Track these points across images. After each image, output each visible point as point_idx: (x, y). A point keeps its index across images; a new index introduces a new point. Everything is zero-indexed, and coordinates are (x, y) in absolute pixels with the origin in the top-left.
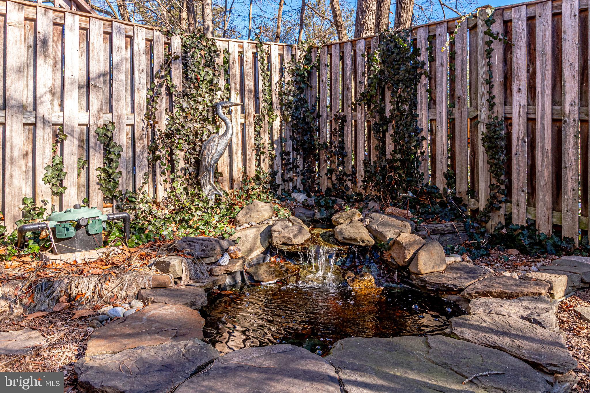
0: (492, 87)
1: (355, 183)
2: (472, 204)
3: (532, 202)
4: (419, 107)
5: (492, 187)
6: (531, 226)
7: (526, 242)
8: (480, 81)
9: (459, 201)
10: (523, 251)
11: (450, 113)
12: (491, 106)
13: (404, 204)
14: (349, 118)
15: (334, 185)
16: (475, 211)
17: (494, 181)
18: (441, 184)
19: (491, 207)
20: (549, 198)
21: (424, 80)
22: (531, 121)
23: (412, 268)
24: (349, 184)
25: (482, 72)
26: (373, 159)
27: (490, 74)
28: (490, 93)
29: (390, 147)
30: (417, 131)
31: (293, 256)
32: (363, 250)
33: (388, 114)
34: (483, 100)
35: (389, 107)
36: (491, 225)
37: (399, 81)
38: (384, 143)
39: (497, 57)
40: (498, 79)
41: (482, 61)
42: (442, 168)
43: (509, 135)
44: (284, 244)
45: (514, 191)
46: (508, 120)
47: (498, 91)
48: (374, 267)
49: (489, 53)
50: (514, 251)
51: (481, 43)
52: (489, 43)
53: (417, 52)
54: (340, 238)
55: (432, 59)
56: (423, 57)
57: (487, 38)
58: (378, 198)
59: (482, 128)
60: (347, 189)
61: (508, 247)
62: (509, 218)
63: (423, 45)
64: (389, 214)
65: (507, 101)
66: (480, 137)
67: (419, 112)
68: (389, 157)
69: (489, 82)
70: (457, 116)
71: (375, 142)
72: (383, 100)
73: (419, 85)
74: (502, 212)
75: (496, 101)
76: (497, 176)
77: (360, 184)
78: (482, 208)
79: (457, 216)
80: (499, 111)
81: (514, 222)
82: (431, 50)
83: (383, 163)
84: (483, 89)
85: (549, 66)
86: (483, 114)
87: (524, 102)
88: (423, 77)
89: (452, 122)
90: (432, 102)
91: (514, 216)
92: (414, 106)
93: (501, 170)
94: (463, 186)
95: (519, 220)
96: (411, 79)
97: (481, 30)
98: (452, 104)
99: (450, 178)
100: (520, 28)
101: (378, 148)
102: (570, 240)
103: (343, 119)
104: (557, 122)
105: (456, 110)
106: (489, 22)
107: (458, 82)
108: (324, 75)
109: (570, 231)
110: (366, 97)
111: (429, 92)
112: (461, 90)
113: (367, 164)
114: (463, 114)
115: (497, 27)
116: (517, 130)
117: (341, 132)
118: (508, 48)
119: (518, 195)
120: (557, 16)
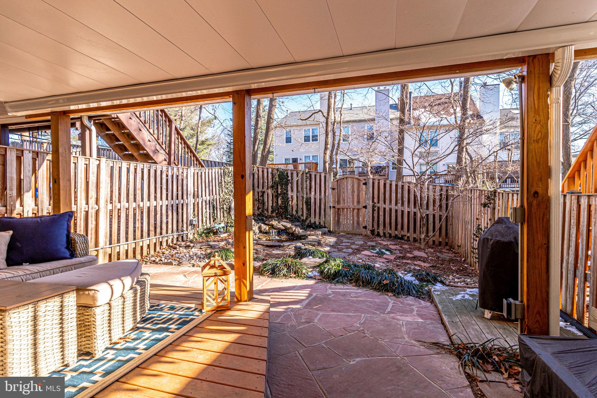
1: (268, 212)
2: (302, 218)
3: (315, 217)
4: (289, 191)
5: (307, 214)
6: (315, 222)
7: (314, 226)
8: (304, 188)
9: (299, 217)
10: (314, 228)
11: (297, 194)
12: (307, 194)
13: (287, 218)
14: (266, 192)
15: (261, 213)
16: (303, 220)
18: (294, 213)
19: (307, 219)
20: (318, 216)
21: (290, 185)
22: (315, 199)
23: (294, 233)
24: (266, 212)
25: (305, 185)
26: (274, 205)
27: (307, 186)
29: (280, 202)
30: (288, 199)
31: (266, 233)
32: (282, 230)
33: (279, 192)
34: (305, 192)
35: (279, 191)
36: (306, 223)
37: (283, 184)
38: (278, 201)
39: (308, 182)
40: (308, 188)
41: (305, 183)
42: (295, 209)
43: (311, 201)
44: (264, 230)
46: (310, 198)
47: (308, 191)
48: (285, 234)
49: (306, 181)
50: (312, 228)
51: (304, 178)
52: (306, 179)
53: (288, 177)
54: (276, 228)
55: (292, 179)
56: (290, 178)
57: (306, 177)
58: (277, 217)
59: (305, 199)
60: (265, 214)
61: (310, 228)
62: (310, 221)
63: (289, 175)
64: (284, 222)
65: (310, 193)
66: (304, 202)
67: (288, 193)
68: (279, 205)
69: (306, 188)
70: (299, 196)
71: (275, 200)
72: (277, 188)
76: (308, 211)
77: (270, 212)
79: (299, 221)
80: (308, 195)
82: (292, 176)
83: (278, 207)
84: (305, 190)
85: (319, 186)
86: (305, 196)
89: (297, 197)
90: (292, 191)
92: (287, 191)
93: (309, 210)
94: (300, 213)
95: (312, 221)
96: (287, 185)
97: (305, 175)
98: (297, 192)
99: (297, 211)
100: (313, 177)
101: (276, 202)
102: (322, 225)
103: (263, 192)
104: (320, 200)
105: (298, 194)
106: (306, 174)
107: (299, 187)
108: (256, 176)
109: (322, 223)
110: (272, 187)
111: (291, 188)
112: (300, 189)
113: (272, 207)
114: (300, 195)
115: (308, 175)
116: (313, 200)
117: (263, 196)
118: (311, 181)
119: (313, 216)
120: (320, 176)
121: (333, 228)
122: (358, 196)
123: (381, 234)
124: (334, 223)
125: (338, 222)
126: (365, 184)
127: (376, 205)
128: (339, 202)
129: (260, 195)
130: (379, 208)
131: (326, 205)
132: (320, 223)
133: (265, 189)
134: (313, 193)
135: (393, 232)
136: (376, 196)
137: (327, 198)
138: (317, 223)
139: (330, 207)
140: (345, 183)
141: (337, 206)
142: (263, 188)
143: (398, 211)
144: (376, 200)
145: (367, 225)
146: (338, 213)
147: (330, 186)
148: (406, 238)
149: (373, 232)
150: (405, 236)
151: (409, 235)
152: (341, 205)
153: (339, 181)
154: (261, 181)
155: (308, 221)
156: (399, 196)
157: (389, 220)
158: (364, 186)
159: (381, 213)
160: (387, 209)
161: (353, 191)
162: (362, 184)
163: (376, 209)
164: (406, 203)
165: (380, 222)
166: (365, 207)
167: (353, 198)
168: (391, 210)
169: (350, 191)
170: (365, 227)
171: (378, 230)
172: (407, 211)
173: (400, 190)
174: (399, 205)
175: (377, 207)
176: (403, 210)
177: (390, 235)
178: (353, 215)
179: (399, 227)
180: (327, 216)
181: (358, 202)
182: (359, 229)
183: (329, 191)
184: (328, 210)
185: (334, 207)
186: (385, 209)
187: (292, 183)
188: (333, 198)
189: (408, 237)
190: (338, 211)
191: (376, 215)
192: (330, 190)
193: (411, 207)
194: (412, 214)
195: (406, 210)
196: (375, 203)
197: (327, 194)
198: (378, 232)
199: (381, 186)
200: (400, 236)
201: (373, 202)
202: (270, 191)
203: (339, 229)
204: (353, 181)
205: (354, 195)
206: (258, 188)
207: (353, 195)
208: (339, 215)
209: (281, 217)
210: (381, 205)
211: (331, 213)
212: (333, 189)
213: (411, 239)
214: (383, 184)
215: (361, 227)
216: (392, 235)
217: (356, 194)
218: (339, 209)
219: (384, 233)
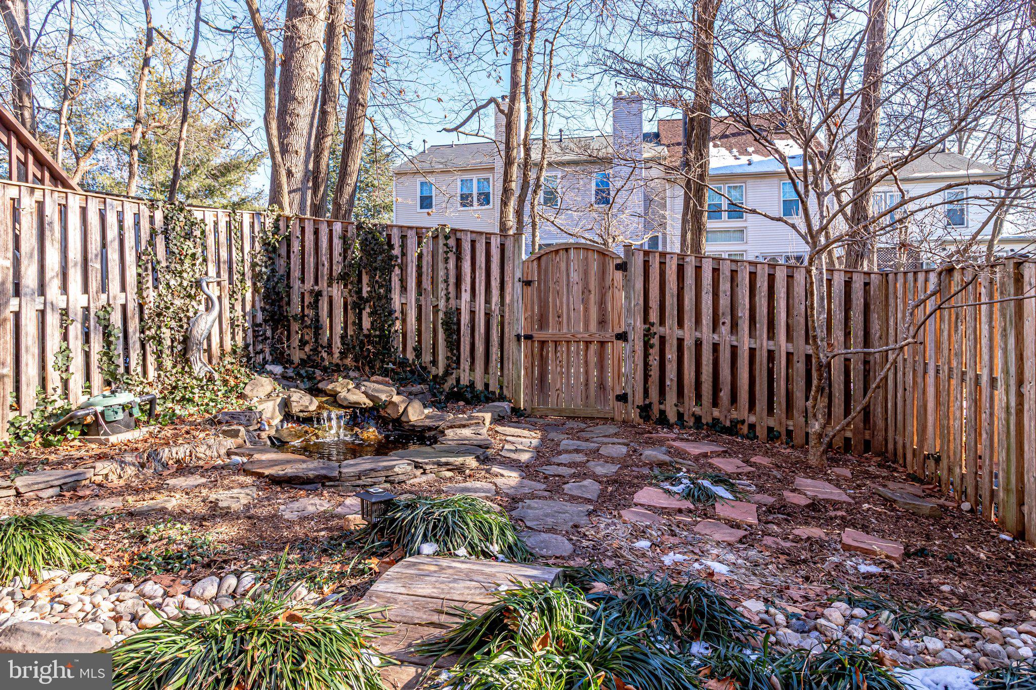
0: (448, 285)
1: (330, 353)
2: (434, 371)
3: (472, 369)
4: (393, 292)
5: (448, 358)
6: (472, 385)
7: (469, 396)
8: (440, 279)
9: (424, 369)
10: (468, 402)
11: (417, 300)
12: (448, 299)
13: (385, 373)
14: (325, 293)
15: (309, 357)
16: (435, 377)
17: (449, 354)
18: (410, 356)
19: (447, 373)
20: (483, 366)
21: (397, 271)
22: (473, 313)
23: (404, 419)
24: (325, 355)
25: (441, 273)
26: (350, 332)
27: (447, 275)
28: (447, 289)
29: (366, 323)
30: (391, 313)
31: (308, 420)
32: (364, 411)
33: (365, 295)
34: (442, 294)
35: (366, 289)
36: (447, 387)
37: (376, 269)
38: (360, 319)
39: (452, 264)
40: (452, 280)
41: (441, 265)
42: (411, 343)
43: (459, 320)
44: (301, 411)
45: (462, 361)
46: (458, 310)
47: (452, 289)
48: (372, 422)
49: (446, 260)
50: (462, 403)
51: (441, 251)
52: (446, 253)
53: (391, 247)
54: (345, 404)
55: (404, 254)
56: (396, 251)
57: (445, 249)
58: (357, 368)
59: (441, 315)
60: (323, 359)
61: (458, 401)
62: (458, 380)
63: (396, 241)
64: (374, 382)
65: (458, 296)
66: (440, 321)
67: (393, 296)
68: (365, 332)
69: (446, 281)
70: (423, 303)
71: (351, 317)
72: (360, 281)
73: (393, 274)
74: (454, 376)
75: (451, 295)
76: (451, 351)
77: (337, 355)
78: (440, 374)
79: (423, 381)
80: (452, 302)
81: (462, 383)
82: (403, 246)
83: (361, 338)
84: (442, 286)
86: (442, 304)
87: (468, 299)
88: (397, 268)
89: (419, 308)
90: (404, 289)
91: (462, 378)
92: (389, 290)
93: (454, 345)
94: (427, 358)
95: (464, 381)
96: (387, 269)
97: (441, 241)
98: (419, 293)
99: (418, 351)
100: (467, 247)
101: (354, 323)
102: (494, 393)
103: (319, 294)
104: (488, 315)
105: (422, 298)
106: (447, 237)
107: (424, 277)
108: (296, 247)
109: (494, 387)
110: (344, 277)
111: (401, 280)
112: (426, 284)
113: (343, 337)
114: (428, 302)
115: (452, 242)
116: (465, 318)
117: (315, 305)
118: (459, 259)
119: (465, 364)
120: (488, 244)
121: (525, 401)
122: (602, 304)
123: (672, 417)
124: (530, 386)
125: (541, 383)
126: (622, 267)
127: (654, 329)
128: (543, 323)
129: (306, 303)
130: (662, 340)
131: (506, 330)
132: (487, 386)
133: (323, 285)
134: (466, 296)
135: (707, 412)
136: (654, 303)
137: (507, 310)
138: (479, 386)
139: (518, 337)
140: (563, 266)
141: (539, 335)
142: (316, 282)
143: (721, 348)
144: (654, 317)
145: (629, 391)
146: (541, 355)
147: (518, 274)
148: (745, 429)
149: (645, 410)
150: (743, 422)
151: (752, 419)
152: (551, 332)
153: (544, 259)
154: (310, 261)
155: (451, 381)
156: (724, 302)
157: (693, 374)
158: (619, 275)
159: (671, 355)
160: (689, 343)
161: (586, 290)
162: (612, 267)
163: (655, 341)
164: (744, 325)
165: (668, 382)
166: (622, 337)
167: (586, 310)
168: (698, 344)
169: (576, 290)
170: (623, 398)
171: (662, 407)
172: (746, 347)
173: (725, 286)
174: (725, 330)
175: (657, 337)
176: (735, 343)
177: (698, 419)
178: (586, 362)
179: (725, 394)
180: (509, 366)
181: (602, 322)
182: (606, 400)
183: (514, 290)
184: (511, 345)
185: (528, 337)
186: (680, 341)
187: (403, 268)
188: (526, 310)
189: (752, 427)
190: (542, 350)
191: (654, 362)
192: (518, 286)
193: (761, 335)
194: (762, 358)
195: (745, 343)
196: (652, 325)
197: (508, 300)
198: (662, 413)
199: (668, 272)
200: (728, 424)
201: (646, 320)
202: (337, 291)
203: (546, 402)
204: (586, 258)
205: (588, 299)
206: (303, 282)
207: (585, 302)
208: (543, 360)
209: (370, 368)
210: (671, 330)
211: (520, 355)
212: (528, 283)
213: (761, 432)
214: (674, 267)
215: (611, 397)
216: (704, 421)
217: (593, 298)
218: (543, 343)
219: (680, 416)
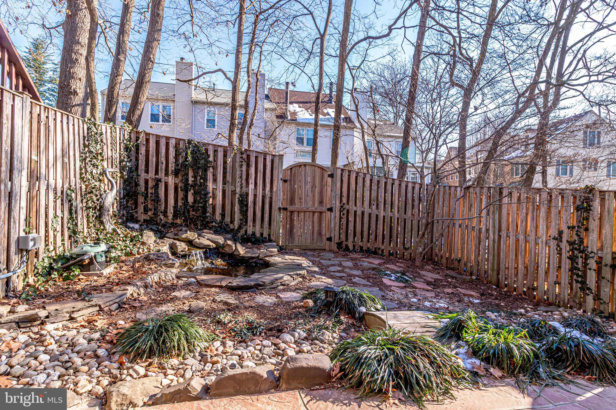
0: (242, 180)
1: (165, 215)
2: (232, 226)
3: (254, 226)
4: (208, 182)
5: (240, 220)
6: (254, 234)
7: (254, 240)
8: (237, 176)
9: (227, 225)
10: (253, 243)
11: (223, 187)
12: (241, 188)
14: (163, 180)
16: (233, 230)
17: (242, 217)
18: (218, 218)
19: (240, 227)
20: (260, 224)
21: (211, 170)
22: (255, 195)
23: (235, 253)
24: (162, 217)
25: (238, 173)
26: (180, 204)
27: (241, 174)
28: (241, 182)
29: (191, 199)
30: (206, 194)
33: (190, 182)
34: (238, 184)
35: (191, 179)
37: (199, 168)
38: (187, 197)
39: (244, 168)
40: (244, 177)
41: (238, 168)
42: (218, 211)
43: (247, 199)
44: (182, 251)
45: (249, 221)
46: (247, 194)
47: (244, 182)
49: (241, 166)
50: (250, 244)
51: (238, 161)
52: (242, 162)
53: (208, 156)
54: (200, 246)
55: (215, 161)
56: (211, 159)
57: (241, 160)
59: (237, 196)
60: (161, 220)
61: (247, 243)
62: (246, 231)
63: (211, 153)
65: (247, 186)
66: (236, 199)
67: (208, 184)
68: (190, 204)
69: (241, 177)
70: (227, 189)
71: (181, 195)
72: (187, 175)
73: (208, 172)
74: (244, 229)
75: (243, 185)
76: (243, 215)
77: (170, 216)
78: (236, 228)
80: (244, 189)
81: (248, 233)
82: (215, 156)
83: (188, 207)
84: (238, 180)
85: (262, 177)
86: (238, 190)
87: (253, 188)
88: (211, 168)
89: (224, 192)
90: (215, 180)
91: (248, 230)
92: (206, 180)
93: (244, 212)
94: (228, 219)
95: (250, 232)
97: (238, 156)
98: (224, 183)
99: (223, 215)
100: (253, 159)
101: (182, 199)
102: (265, 238)
103: (160, 180)
104: (264, 197)
105: (226, 186)
106: (242, 153)
107: (228, 174)
108: (143, 150)
109: (265, 235)
110: (176, 172)
111: (213, 175)
112: (229, 178)
113: (175, 207)
114: (229, 189)
115: (245, 156)
116: (251, 198)
117: (156, 187)
118: (248, 166)
119: (250, 223)
120: (265, 159)
121: (282, 242)
122: (321, 193)
123: (351, 248)
124: (284, 234)
125: (290, 232)
126: (331, 176)
127: (344, 207)
128: (292, 202)
129: (149, 186)
130: (348, 211)
131: (273, 205)
132: (262, 234)
133: (162, 175)
134: (251, 186)
135: (366, 245)
136: (345, 194)
137: (274, 194)
138: (258, 235)
139: (280, 209)
140: (303, 173)
141: (290, 208)
142: (157, 172)
143: (372, 216)
144: (345, 200)
145: (332, 236)
146: (291, 218)
147: (281, 176)
148: (380, 252)
149: (339, 245)
150: (380, 248)
151: (383, 247)
152: (297, 206)
153: (293, 169)
154: (153, 160)
155: (242, 232)
156: (374, 194)
157: (360, 227)
158: (330, 179)
159: (351, 219)
160: (359, 213)
161: (313, 186)
162: (326, 175)
163: (345, 212)
164: (382, 206)
165: (349, 231)
166: (330, 210)
167: (314, 196)
168: (363, 213)
169: (309, 186)
170: (330, 239)
171: (347, 243)
172: (382, 215)
173: (374, 187)
174: (374, 207)
175: (346, 210)
176: (377, 213)
177: (361, 248)
178: (313, 222)
179: (372, 237)
180: (274, 224)
181: (321, 202)
182: (322, 240)
183: (278, 185)
184: (275, 213)
185: (285, 209)
186: (355, 212)
187: (215, 168)
188: (284, 195)
189: (382, 251)
190: (291, 215)
191: (344, 221)
192: (281, 182)
193: (388, 211)
194: (388, 220)
195: (382, 214)
196: (344, 204)
197: (275, 189)
198: (347, 245)
199: (351, 179)
200: (374, 250)
201: (341, 201)
202: (171, 180)
203: (292, 243)
204: (315, 170)
205: (315, 191)
206: (147, 172)
207: (313, 192)
208: (292, 220)
209: (194, 225)
210: (352, 207)
211: (279, 218)
212: (285, 181)
213: (386, 253)
214: (354, 178)
215: (324, 238)
216: (364, 249)
217: (317, 190)
218: (292, 212)
219: (354, 246)
